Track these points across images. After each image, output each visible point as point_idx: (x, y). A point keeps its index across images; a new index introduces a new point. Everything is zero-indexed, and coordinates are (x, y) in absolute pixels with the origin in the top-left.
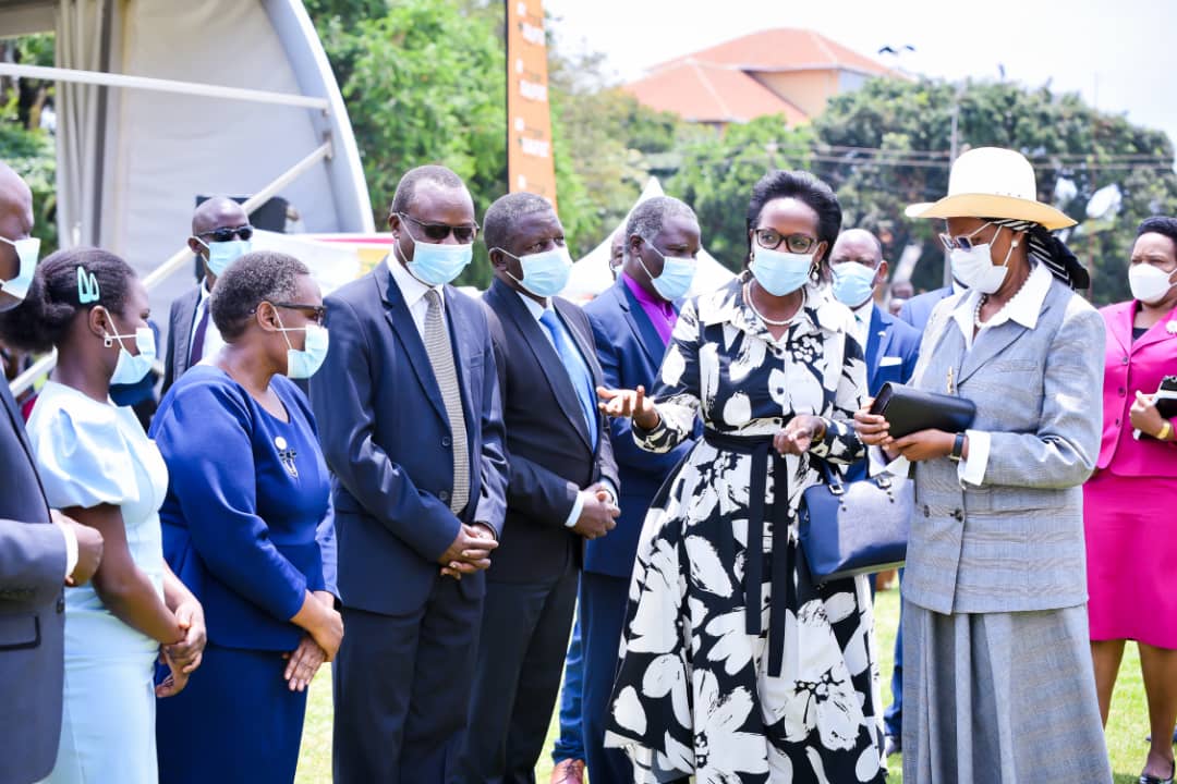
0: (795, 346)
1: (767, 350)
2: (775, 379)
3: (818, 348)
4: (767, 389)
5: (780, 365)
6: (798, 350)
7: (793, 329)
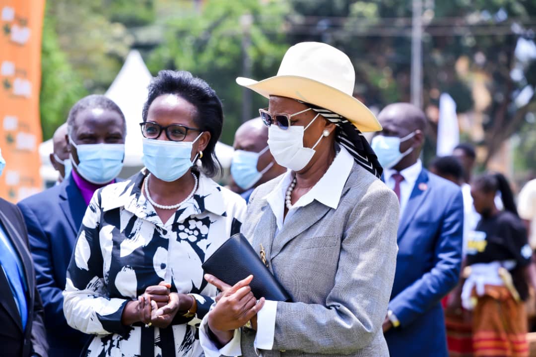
0: (181, 227)
1: (155, 230)
2: (160, 257)
3: (204, 230)
4: (152, 265)
5: (165, 244)
6: (183, 231)
7: (179, 213)
